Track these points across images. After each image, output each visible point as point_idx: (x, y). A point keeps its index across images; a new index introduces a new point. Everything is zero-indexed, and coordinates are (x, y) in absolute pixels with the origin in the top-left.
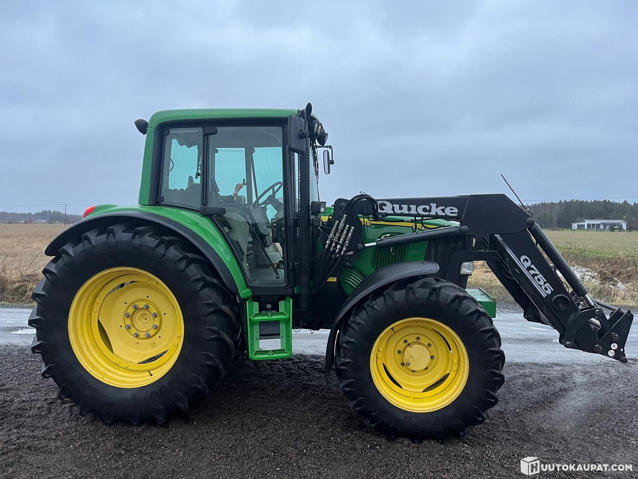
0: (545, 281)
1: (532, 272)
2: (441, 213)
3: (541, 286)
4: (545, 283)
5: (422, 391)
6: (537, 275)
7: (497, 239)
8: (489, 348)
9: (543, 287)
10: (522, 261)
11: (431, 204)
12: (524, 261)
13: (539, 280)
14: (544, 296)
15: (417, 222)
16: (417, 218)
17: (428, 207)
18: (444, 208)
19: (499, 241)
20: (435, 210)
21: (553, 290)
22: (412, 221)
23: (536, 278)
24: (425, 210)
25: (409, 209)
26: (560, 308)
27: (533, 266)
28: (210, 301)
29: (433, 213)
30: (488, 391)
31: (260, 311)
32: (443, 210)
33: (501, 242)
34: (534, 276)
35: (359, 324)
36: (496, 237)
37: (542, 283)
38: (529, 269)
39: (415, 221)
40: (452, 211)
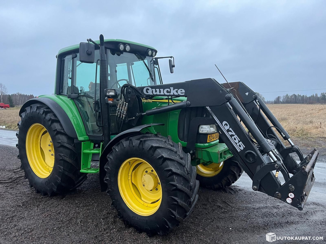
0: (239, 140)
1: (230, 133)
2: (176, 94)
3: (236, 143)
4: (239, 142)
5: (151, 202)
6: (233, 135)
7: (208, 109)
8: (169, 182)
9: (238, 144)
10: (223, 124)
11: (171, 88)
12: (225, 126)
13: (235, 139)
14: (239, 151)
15: (169, 99)
16: (169, 97)
17: (169, 90)
18: (177, 90)
19: (208, 110)
20: (173, 92)
21: (244, 147)
22: (166, 99)
23: (233, 137)
24: (167, 92)
25: (160, 92)
26: (250, 161)
27: (231, 129)
28: (60, 141)
29: (172, 94)
30: (170, 210)
31: (94, 148)
32: (177, 91)
33: (210, 112)
34: (232, 136)
35: (111, 158)
36: (207, 108)
37: (237, 141)
38: (228, 131)
39: (168, 99)
40: (181, 92)
